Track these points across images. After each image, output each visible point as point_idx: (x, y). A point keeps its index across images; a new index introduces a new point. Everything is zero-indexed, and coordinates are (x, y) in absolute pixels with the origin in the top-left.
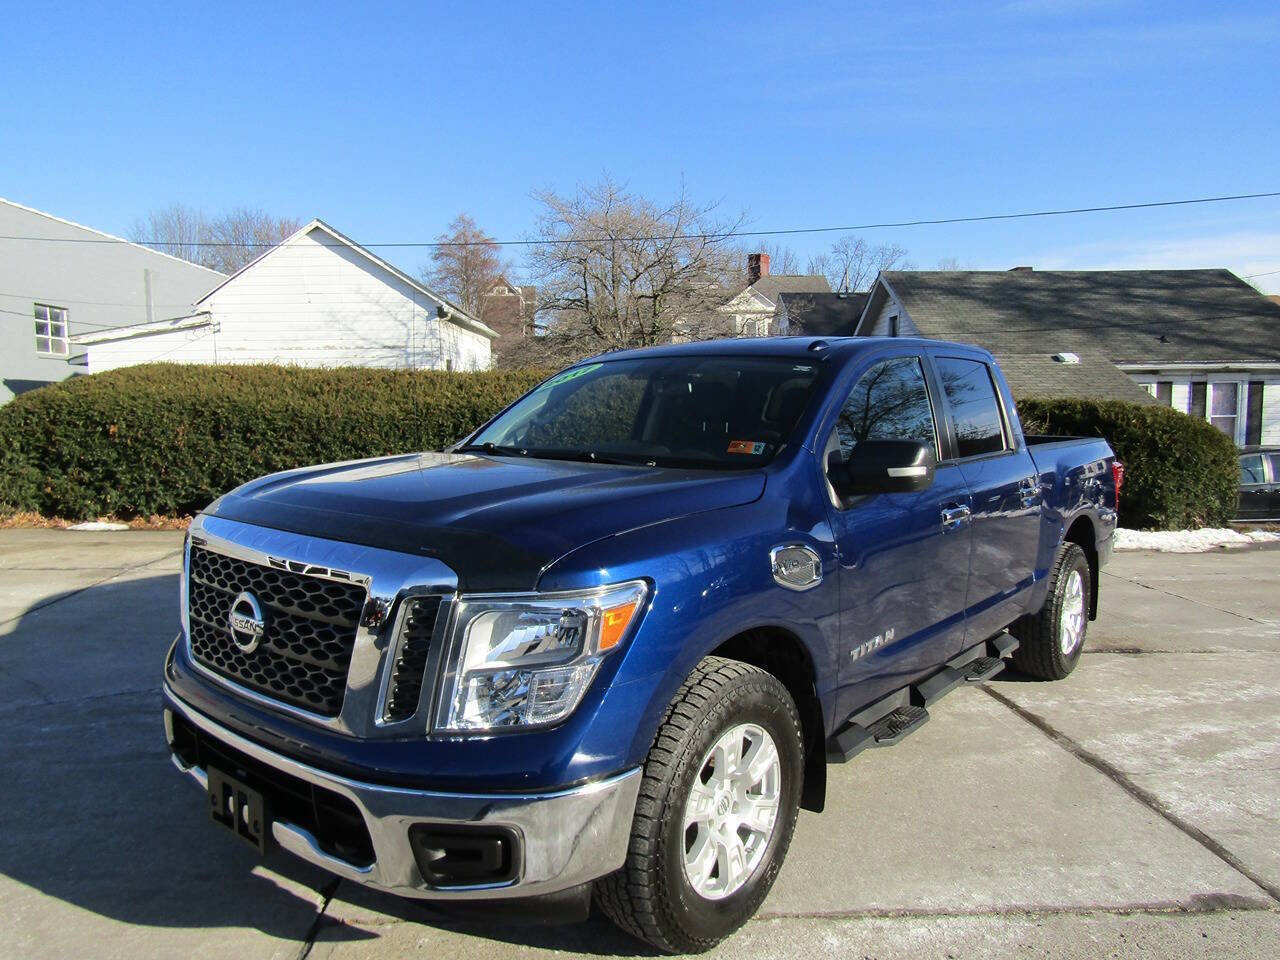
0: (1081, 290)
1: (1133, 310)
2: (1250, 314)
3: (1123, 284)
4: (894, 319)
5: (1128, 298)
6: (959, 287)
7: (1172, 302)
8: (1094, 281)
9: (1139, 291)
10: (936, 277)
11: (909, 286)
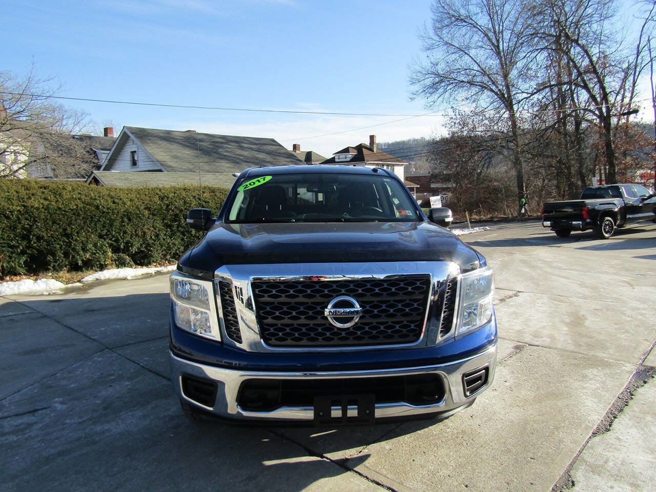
0: (222, 143)
1: (245, 153)
2: (287, 158)
3: (239, 141)
4: (133, 153)
5: (242, 148)
6: (167, 137)
7: (259, 151)
8: (227, 140)
9: (245, 145)
10: (157, 131)
11: (143, 135)
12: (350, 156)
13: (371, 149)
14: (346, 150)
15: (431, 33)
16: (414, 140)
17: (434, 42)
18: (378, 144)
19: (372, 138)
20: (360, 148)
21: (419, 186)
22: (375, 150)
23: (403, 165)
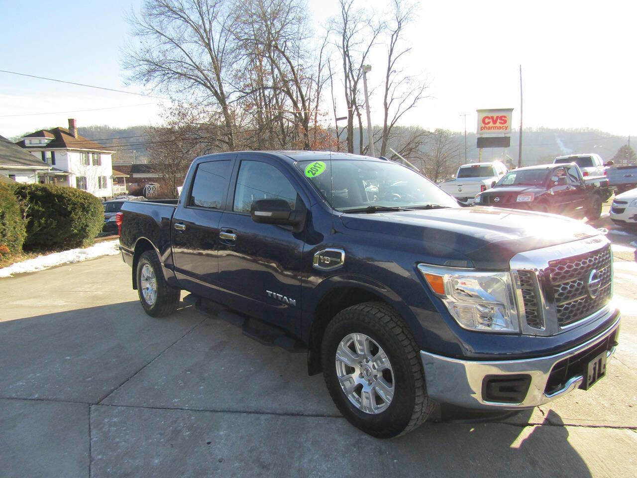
12: (46, 141)
13: (71, 134)
14: (40, 134)
15: (140, 19)
16: (97, 128)
17: (143, 28)
18: (79, 130)
19: (71, 122)
20: (56, 132)
21: (129, 176)
22: (76, 135)
23: (110, 153)
